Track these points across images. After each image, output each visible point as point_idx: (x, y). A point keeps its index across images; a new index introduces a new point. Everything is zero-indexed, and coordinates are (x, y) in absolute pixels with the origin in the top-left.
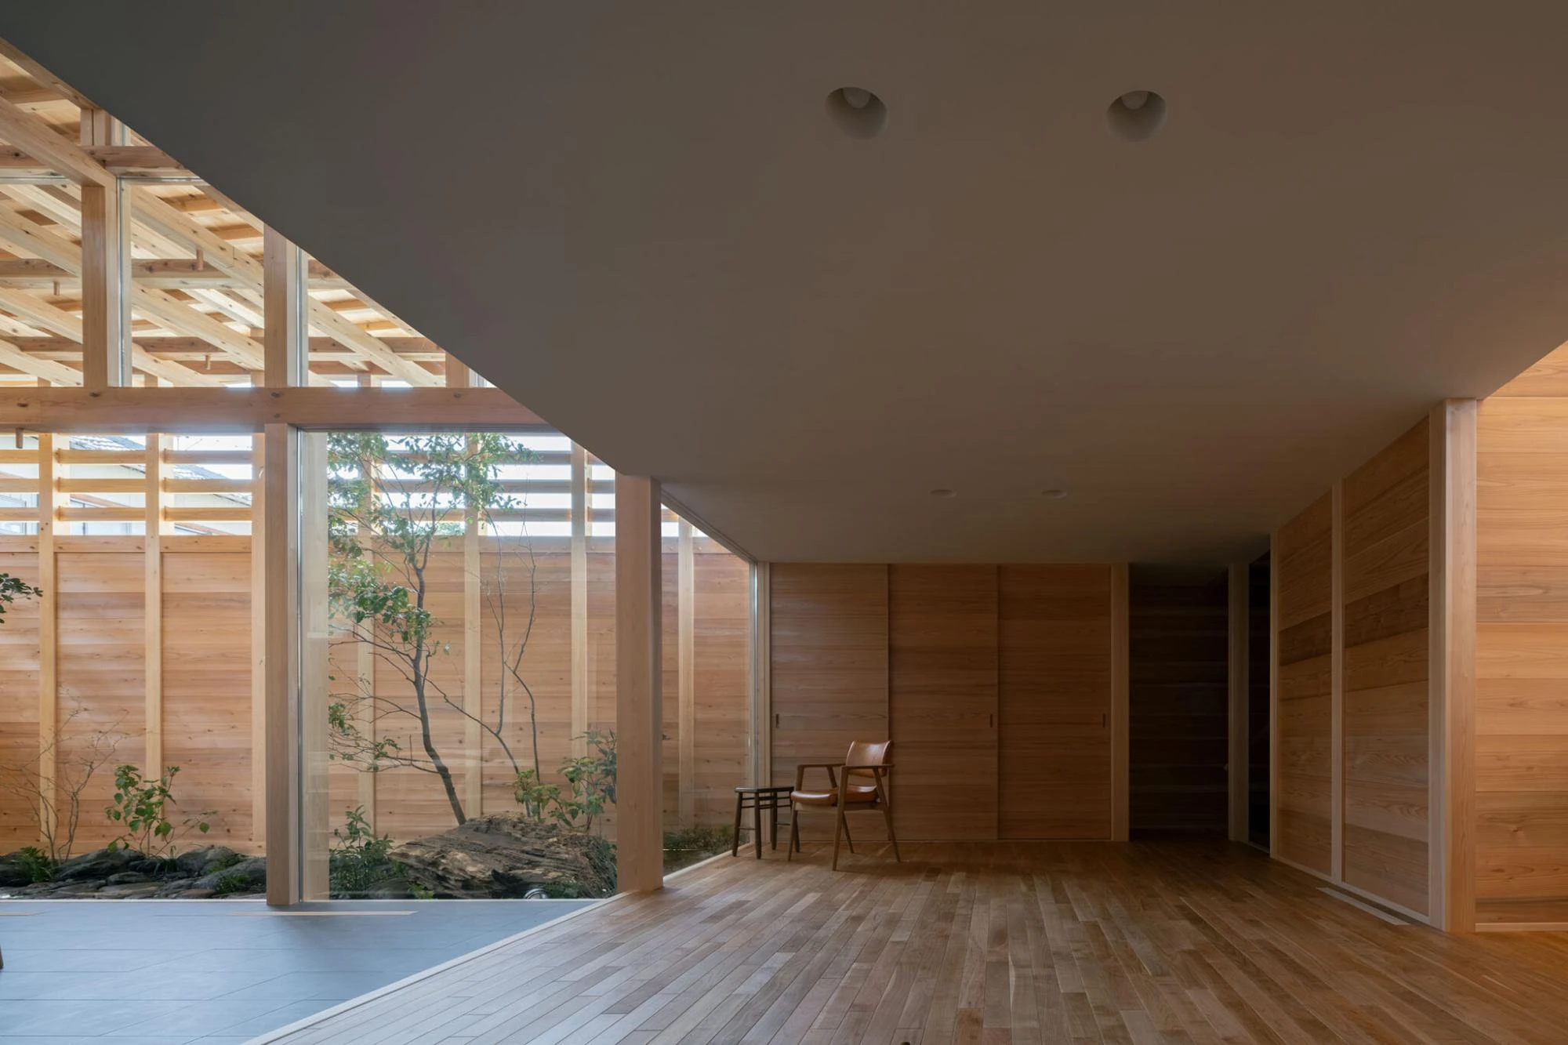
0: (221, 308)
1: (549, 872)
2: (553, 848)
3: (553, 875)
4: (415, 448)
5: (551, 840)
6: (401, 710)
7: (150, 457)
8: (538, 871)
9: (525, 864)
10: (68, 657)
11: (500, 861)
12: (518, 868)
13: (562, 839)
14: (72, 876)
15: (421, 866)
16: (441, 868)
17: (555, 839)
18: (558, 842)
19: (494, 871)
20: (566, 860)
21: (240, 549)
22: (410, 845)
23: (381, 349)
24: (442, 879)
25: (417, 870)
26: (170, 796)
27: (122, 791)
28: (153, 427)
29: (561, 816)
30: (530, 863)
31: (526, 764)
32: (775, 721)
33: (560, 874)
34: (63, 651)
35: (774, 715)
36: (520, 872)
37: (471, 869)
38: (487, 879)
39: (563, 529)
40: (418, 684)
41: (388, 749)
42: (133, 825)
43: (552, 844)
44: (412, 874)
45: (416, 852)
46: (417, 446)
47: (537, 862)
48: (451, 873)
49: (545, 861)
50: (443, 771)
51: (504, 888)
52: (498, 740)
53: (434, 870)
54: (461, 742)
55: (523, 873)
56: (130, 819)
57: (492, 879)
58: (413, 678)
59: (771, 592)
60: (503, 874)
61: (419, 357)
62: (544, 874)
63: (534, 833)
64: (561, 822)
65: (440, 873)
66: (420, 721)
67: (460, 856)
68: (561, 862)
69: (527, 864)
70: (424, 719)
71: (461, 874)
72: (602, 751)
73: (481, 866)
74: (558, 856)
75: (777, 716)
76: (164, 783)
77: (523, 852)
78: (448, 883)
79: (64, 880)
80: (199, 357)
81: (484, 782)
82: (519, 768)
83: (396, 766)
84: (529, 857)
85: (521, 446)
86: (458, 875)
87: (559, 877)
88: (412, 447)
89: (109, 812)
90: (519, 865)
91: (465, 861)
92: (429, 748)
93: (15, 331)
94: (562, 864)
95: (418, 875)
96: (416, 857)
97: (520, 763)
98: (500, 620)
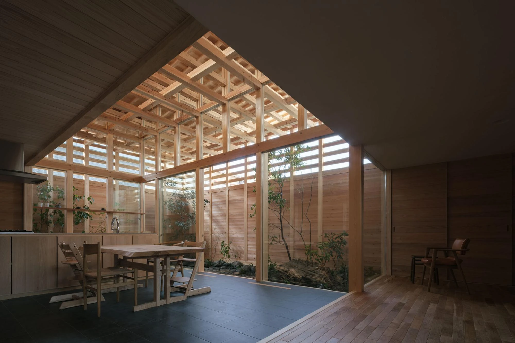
0: (239, 128)
1: (317, 278)
2: (317, 270)
3: (318, 279)
4: (281, 153)
5: (317, 268)
6: (277, 227)
7: (227, 168)
8: (314, 277)
9: (310, 275)
10: (214, 216)
11: (303, 273)
12: (308, 276)
13: (320, 268)
14: (215, 266)
15: (283, 272)
16: (288, 273)
17: (318, 268)
18: (319, 268)
19: (302, 276)
20: (321, 275)
21: (242, 188)
22: (281, 266)
23: (273, 128)
24: (288, 276)
25: (282, 273)
26: (230, 249)
27: (222, 247)
28: (227, 162)
29: (318, 260)
30: (311, 274)
31: (308, 243)
32: (393, 229)
33: (321, 279)
34: (213, 215)
35: (393, 227)
36: (309, 277)
37: (296, 275)
38: (300, 278)
39: (316, 170)
40: (281, 220)
41: (275, 239)
42: (224, 255)
43: (317, 269)
44: (280, 274)
45: (282, 268)
46: (282, 153)
47: (313, 274)
48: (291, 275)
49: (315, 274)
50: (286, 244)
51: (305, 281)
52: (300, 236)
53: (286, 273)
54: (288, 236)
55: (310, 278)
56: (223, 254)
57: (301, 278)
58: (279, 218)
59: (392, 181)
60: (305, 277)
61: (281, 127)
62: (316, 279)
63: (311, 265)
64: (318, 262)
65: (288, 275)
66: (281, 230)
67: (293, 270)
68: (320, 275)
69: (311, 275)
70: (282, 230)
71: (294, 276)
72: (328, 239)
73: (299, 274)
74: (319, 273)
75: (394, 227)
76: (229, 245)
77: (309, 270)
78: (290, 278)
79: (214, 267)
80: (237, 142)
81: (295, 248)
82: (306, 245)
83: (277, 243)
84: (311, 272)
85: (307, 146)
86: (292, 276)
87: (320, 280)
88: (280, 153)
89: (220, 252)
90: (308, 275)
91: (295, 272)
92: (283, 238)
93: (206, 145)
94: (321, 276)
95: (282, 274)
96: (282, 269)
97: (306, 243)
98: (302, 199)
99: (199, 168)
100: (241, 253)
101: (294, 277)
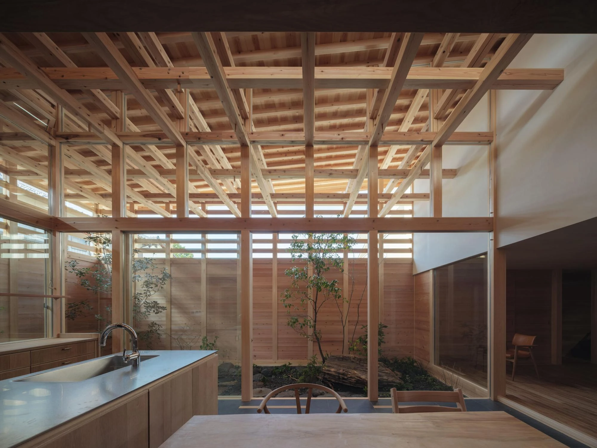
15: (336, 375)
16: (349, 376)
48: (353, 378)
67: (355, 372)
76: (214, 341)
99: (249, 231)
100: (231, 350)
101: (357, 379)
